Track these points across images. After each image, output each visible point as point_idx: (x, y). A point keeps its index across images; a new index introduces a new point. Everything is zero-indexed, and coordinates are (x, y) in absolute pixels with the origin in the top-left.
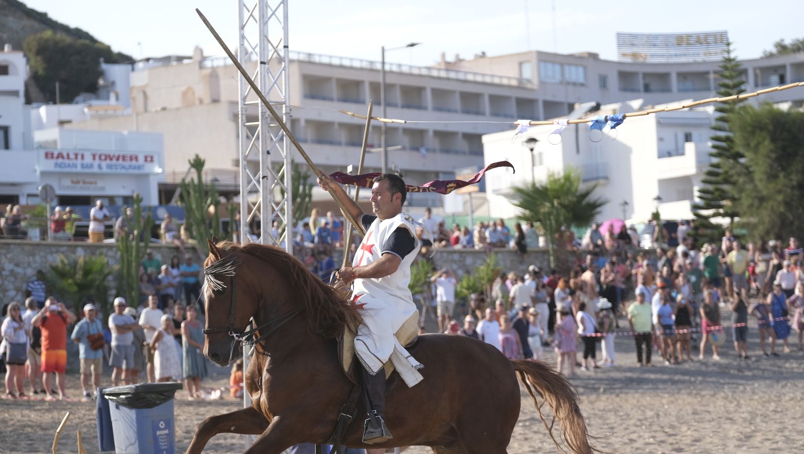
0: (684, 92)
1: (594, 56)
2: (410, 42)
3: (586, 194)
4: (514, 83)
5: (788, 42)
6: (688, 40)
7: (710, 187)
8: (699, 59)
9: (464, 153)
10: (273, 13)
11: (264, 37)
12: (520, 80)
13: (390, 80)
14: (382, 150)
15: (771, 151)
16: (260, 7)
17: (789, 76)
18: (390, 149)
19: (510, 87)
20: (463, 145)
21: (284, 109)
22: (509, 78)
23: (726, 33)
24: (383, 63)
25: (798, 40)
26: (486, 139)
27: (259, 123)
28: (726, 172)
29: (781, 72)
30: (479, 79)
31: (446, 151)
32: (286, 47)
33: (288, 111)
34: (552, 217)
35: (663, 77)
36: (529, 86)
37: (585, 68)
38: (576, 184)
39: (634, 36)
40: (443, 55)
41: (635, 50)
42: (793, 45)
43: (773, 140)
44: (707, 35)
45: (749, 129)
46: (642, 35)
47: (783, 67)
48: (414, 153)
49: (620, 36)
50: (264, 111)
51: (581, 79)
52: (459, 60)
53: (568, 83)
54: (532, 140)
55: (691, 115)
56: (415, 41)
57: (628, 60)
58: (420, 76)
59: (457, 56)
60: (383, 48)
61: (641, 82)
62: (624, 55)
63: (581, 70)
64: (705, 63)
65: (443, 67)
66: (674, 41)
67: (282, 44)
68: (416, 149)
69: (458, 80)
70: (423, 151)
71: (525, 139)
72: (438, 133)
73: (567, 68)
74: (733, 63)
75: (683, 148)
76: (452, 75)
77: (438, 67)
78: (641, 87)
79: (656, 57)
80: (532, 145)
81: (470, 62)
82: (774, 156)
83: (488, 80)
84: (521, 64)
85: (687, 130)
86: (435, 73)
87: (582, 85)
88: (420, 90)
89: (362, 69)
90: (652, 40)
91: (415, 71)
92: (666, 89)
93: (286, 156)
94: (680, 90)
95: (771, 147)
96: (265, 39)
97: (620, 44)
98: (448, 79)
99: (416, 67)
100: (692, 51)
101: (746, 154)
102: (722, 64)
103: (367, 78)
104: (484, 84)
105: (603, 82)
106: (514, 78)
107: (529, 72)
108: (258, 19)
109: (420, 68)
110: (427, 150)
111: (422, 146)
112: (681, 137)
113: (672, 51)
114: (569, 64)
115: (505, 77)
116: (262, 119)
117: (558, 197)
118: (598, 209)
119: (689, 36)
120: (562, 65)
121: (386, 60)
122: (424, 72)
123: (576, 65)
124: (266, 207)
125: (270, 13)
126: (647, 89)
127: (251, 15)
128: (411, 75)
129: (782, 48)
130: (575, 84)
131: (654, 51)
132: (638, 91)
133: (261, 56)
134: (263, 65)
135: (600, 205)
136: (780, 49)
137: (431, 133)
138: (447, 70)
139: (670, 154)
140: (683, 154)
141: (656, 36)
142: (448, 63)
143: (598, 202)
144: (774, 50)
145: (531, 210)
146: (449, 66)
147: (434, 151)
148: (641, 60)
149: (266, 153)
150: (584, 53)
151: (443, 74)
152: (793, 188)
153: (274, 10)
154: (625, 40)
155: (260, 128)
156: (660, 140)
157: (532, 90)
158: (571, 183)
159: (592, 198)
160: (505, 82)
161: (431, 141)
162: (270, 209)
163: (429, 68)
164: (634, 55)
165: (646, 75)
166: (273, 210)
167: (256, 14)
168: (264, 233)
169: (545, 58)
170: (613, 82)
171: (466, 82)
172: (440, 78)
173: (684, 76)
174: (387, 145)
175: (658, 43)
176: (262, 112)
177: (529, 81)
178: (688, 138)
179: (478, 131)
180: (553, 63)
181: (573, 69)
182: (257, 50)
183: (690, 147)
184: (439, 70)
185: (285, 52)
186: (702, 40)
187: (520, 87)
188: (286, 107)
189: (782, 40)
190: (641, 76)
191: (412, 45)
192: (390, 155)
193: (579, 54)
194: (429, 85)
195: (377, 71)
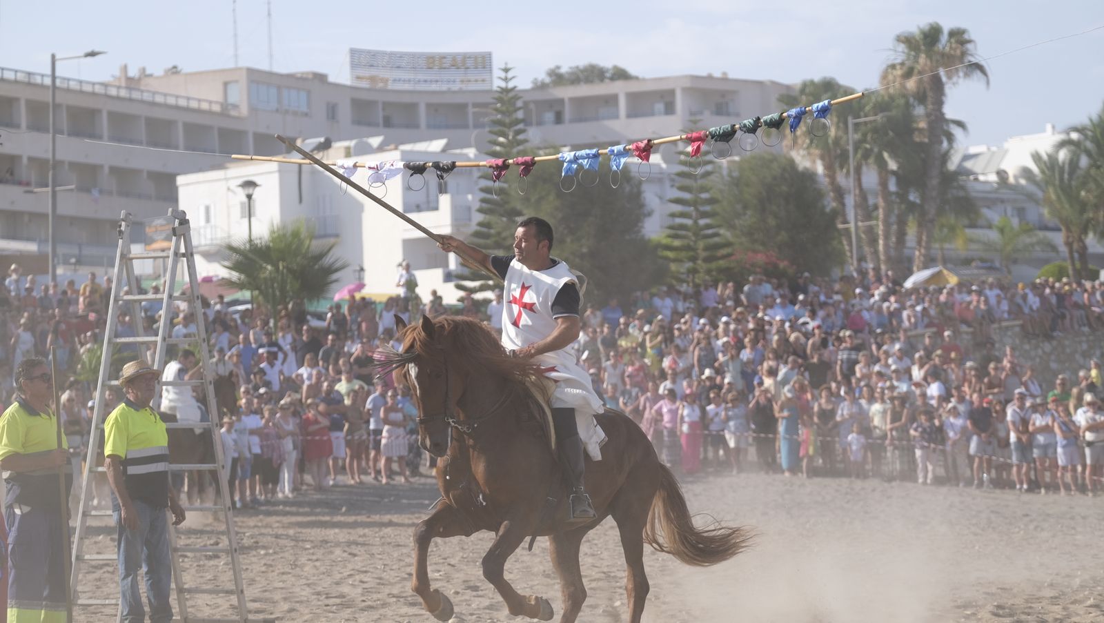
0: (435, 129)
1: (321, 78)
2: (89, 50)
3: (321, 256)
4: (216, 108)
5: (564, 70)
6: (441, 63)
8: (455, 87)
9: (150, 197)
12: (225, 106)
13: (60, 98)
14: (49, 189)
15: (558, 208)
17: (567, 114)
18: (58, 188)
19: (211, 113)
20: (149, 187)
22: (211, 102)
23: (490, 54)
24: (54, 77)
25: (577, 67)
26: (180, 180)
28: (499, 234)
29: (558, 108)
30: (171, 101)
31: (124, 193)
34: (275, 285)
35: (411, 108)
36: (233, 113)
37: (309, 92)
38: (307, 242)
39: (374, 54)
40: (125, 68)
41: (373, 72)
42: (572, 74)
44: (466, 57)
46: (384, 53)
47: (561, 101)
48: (85, 196)
49: (353, 52)
51: (304, 109)
52: (144, 74)
53: (287, 112)
54: (250, 184)
56: (97, 50)
57: (365, 84)
58: (94, 94)
59: (143, 70)
60: (53, 56)
61: (380, 115)
62: (358, 78)
63: (303, 95)
64: (461, 92)
65: (123, 84)
66: (422, 63)
68: (88, 191)
69: (142, 102)
70: (95, 193)
71: (240, 181)
72: (114, 170)
73: (285, 92)
74: (511, 95)
75: (437, 201)
76: (136, 95)
77: (117, 84)
78: (381, 121)
79: (400, 83)
80: (250, 191)
81: (158, 78)
83: (182, 103)
84: (226, 84)
86: (113, 92)
87: (306, 114)
88: (93, 113)
89: (16, 82)
90: (396, 60)
91: (87, 88)
92: (412, 124)
94: (429, 126)
95: (557, 204)
97: (354, 65)
98: (131, 100)
99: (88, 83)
100: (446, 75)
101: (525, 211)
102: (497, 95)
103: (24, 94)
104: (177, 108)
105: (332, 112)
106: (216, 102)
107: (239, 96)
109: (94, 84)
110: (101, 192)
111: (95, 186)
112: (433, 188)
113: (421, 76)
114: (289, 88)
115: (206, 100)
117: (284, 260)
118: (335, 276)
119: (443, 57)
120: (279, 88)
121: (58, 73)
122: (98, 89)
123: (298, 89)
126: (388, 123)
128: (81, 92)
129: (558, 78)
130: (295, 113)
131: (397, 74)
132: (377, 125)
135: (337, 270)
136: (554, 78)
137: (106, 170)
138: (129, 88)
139: (419, 209)
140: (436, 209)
141: (401, 56)
142: (129, 79)
143: (338, 265)
144: (548, 80)
145: (248, 275)
146: (132, 83)
147: (110, 193)
148: (381, 85)
150: (307, 73)
151: (123, 93)
154: (359, 58)
156: (407, 189)
157: (238, 118)
158: (301, 243)
159: (327, 260)
160: (205, 106)
161: (107, 180)
163: (105, 85)
164: (373, 79)
165: (386, 105)
169: (257, 78)
170: (345, 112)
171: (153, 104)
172: (118, 98)
173: (433, 108)
174: (54, 187)
175: (404, 64)
177: (235, 107)
178: (442, 189)
179: (169, 170)
180: (269, 84)
181: (293, 93)
183: (445, 201)
184: (119, 87)
186: (459, 62)
187: (224, 114)
189: (558, 67)
190: (380, 106)
191: (92, 54)
192: (60, 196)
193: (303, 73)
194: (106, 107)
195: (46, 87)
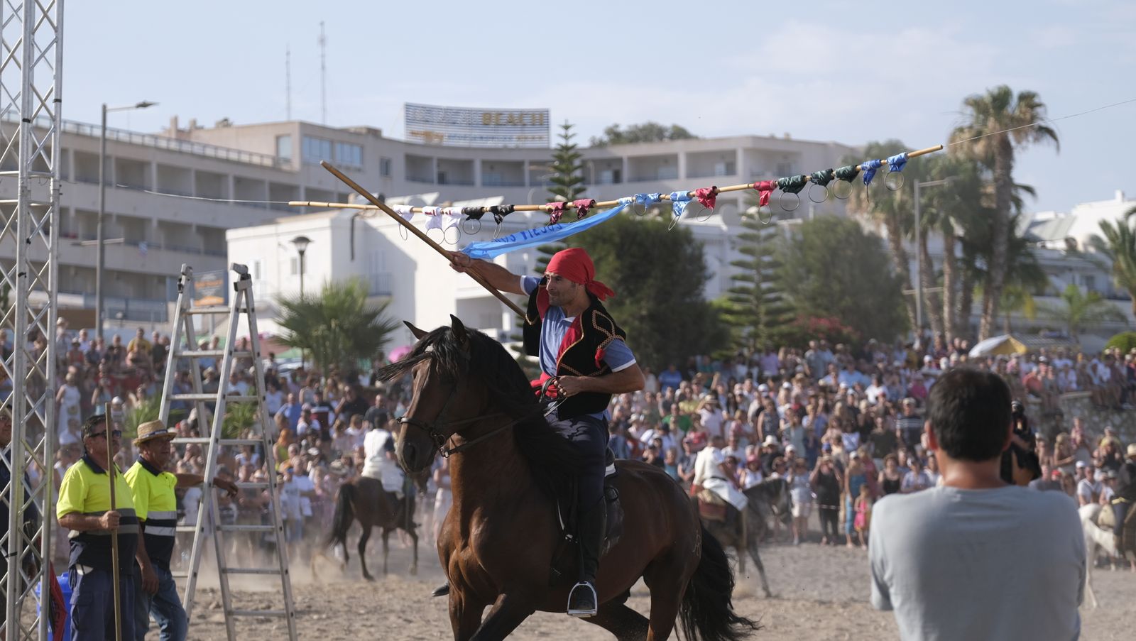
0: (491, 186)
1: (375, 133)
2: (141, 101)
3: (374, 314)
4: (268, 162)
5: (623, 128)
6: (497, 120)
8: (512, 144)
9: (198, 252)
10: (43, 55)
11: (29, 87)
12: (277, 160)
13: (110, 150)
14: (98, 242)
15: (616, 270)
16: (25, 45)
17: (626, 173)
18: (106, 242)
19: (262, 167)
20: (198, 241)
21: (52, 184)
22: (262, 156)
23: (547, 111)
24: (104, 128)
25: (636, 126)
26: (231, 235)
27: (18, 201)
29: (616, 167)
30: (222, 154)
31: (173, 247)
32: (58, 101)
33: (57, 187)
34: (327, 344)
35: (466, 165)
36: (285, 167)
37: (362, 148)
38: (360, 301)
39: (429, 110)
40: (175, 120)
41: (427, 128)
42: (631, 132)
43: (620, 256)
44: (522, 114)
46: (439, 109)
47: (620, 160)
48: (131, 249)
49: (408, 107)
50: (25, 185)
51: (357, 164)
52: (195, 127)
54: (303, 240)
56: (149, 100)
57: (419, 140)
58: (143, 146)
59: (194, 122)
60: (105, 107)
61: (435, 171)
62: (413, 133)
63: (357, 150)
64: (518, 149)
65: (173, 136)
66: (478, 119)
67: (53, 97)
68: (136, 244)
69: (192, 155)
70: (143, 246)
71: (293, 237)
72: (163, 224)
73: (338, 147)
74: (571, 152)
76: (186, 148)
77: (167, 135)
78: (435, 177)
79: (456, 139)
80: (302, 246)
81: (209, 130)
82: (619, 276)
83: (233, 156)
84: (278, 138)
86: (163, 144)
87: (359, 170)
88: (142, 166)
90: (451, 116)
91: (137, 140)
92: (467, 181)
93: (52, 249)
94: (484, 184)
95: (617, 264)
96: (30, 88)
97: (409, 120)
98: (181, 152)
99: (138, 134)
100: (502, 132)
102: (557, 153)
103: (73, 145)
104: (227, 161)
105: (386, 167)
106: (268, 156)
107: (291, 150)
108: (21, 63)
109: (143, 136)
110: (149, 246)
111: (143, 239)
113: (476, 133)
114: (342, 142)
115: (257, 154)
116: (22, 196)
117: (336, 317)
118: (386, 337)
119: (499, 113)
120: (332, 142)
122: (148, 141)
123: (352, 144)
124: (21, 314)
125: (37, 54)
126: (442, 180)
127: (12, 56)
128: (131, 144)
129: (616, 137)
130: (348, 168)
131: (452, 130)
132: (432, 182)
133: (24, 112)
134: (26, 123)
135: (390, 330)
136: (612, 136)
137: (155, 223)
138: (179, 140)
141: (457, 111)
142: (180, 132)
143: (391, 325)
144: (606, 138)
145: (300, 333)
146: (182, 135)
147: (158, 247)
148: (436, 141)
149: (25, 241)
150: (361, 128)
151: (173, 146)
152: (642, 319)
153: (43, 51)
154: (414, 113)
155: (18, 207)
157: (291, 173)
158: (354, 301)
159: (381, 320)
160: (256, 160)
161: (155, 234)
162: (26, 317)
163: (155, 137)
164: (428, 135)
165: (441, 161)
166: (31, 320)
167: (20, 54)
168: (17, 349)
169: (310, 132)
170: (399, 167)
171: (204, 157)
172: (168, 151)
173: (490, 165)
174: (103, 237)
175: (459, 120)
176: (22, 187)
177: (287, 161)
179: (219, 224)
180: (322, 139)
181: (347, 148)
182: (19, 102)
184: (169, 140)
185: (56, 107)
186: (518, 120)
187: (275, 168)
188: (54, 181)
189: (617, 126)
190: (435, 163)
191: (144, 105)
192: (107, 249)
193: (356, 128)
194: (156, 159)
195: (93, 138)
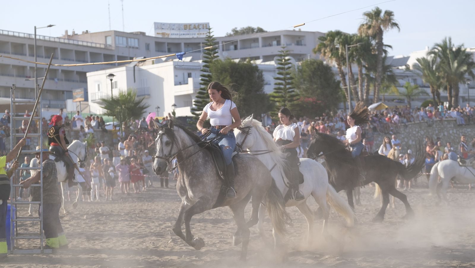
0: (188, 53)
1: (143, 34)
3: (139, 102)
4: (103, 46)
5: (239, 29)
6: (190, 27)
7: (200, 100)
8: (195, 36)
9: (77, 81)
12: (106, 45)
13: (39, 44)
14: (35, 79)
17: (239, 46)
18: (38, 78)
19: (100, 48)
20: (77, 77)
22: (100, 44)
23: (209, 23)
24: (35, 35)
25: (244, 28)
26: (88, 74)
29: (235, 44)
30: (85, 44)
31: (68, 80)
34: (121, 114)
35: (178, 45)
36: (110, 48)
37: (138, 39)
38: (134, 97)
39: (163, 24)
40: (67, 32)
41: (164, 31)
42: (241, 30)
43: (231, 77)
44: (199, 25)
45: (219, 71)
46: (167, 24)
47: (236, 41)
48: (52, 81)
49: (155, 23)
51: (137, 46)
52: (75, 35)
53: (130, 47)
54: (111, 75)
55: (191, 64)
56: (52, 24)
57: (160, 36)
58: (55, 42)
59: (74, 32)
60: (35, 27)
61: (166, 47)
62: (158, 34)
63: (136, 41)
64: (197, 38)
65: (66, 38)
66: (183, 27)
68: (53, 79)
69: (74, 44)
70: (56, 80)
71: (108, 75)
72: (63, 71)
73: (129, 40)
74: (212, 39)
75: (187, 81)
76: (71, 42)
77: (64, 38)
78: (167, 50)
79: (174, 35)
80: (111, 78)
81: (80, 35)
83: (89, 45)
84: (106, 37)
85: (190, 72)
86: (62, 41)
87: (137, 48)
88: (55, 49)
89: (24, 38)
90: (172, 26)
91: (52, 40)
95: (230, 80)
97: (156, 28)
98: (69, 44)
99: (53, 37)
100: (192, 32)
102: (206, 39)
103: (27, 43)
104: (87, 46)
105: (148, 47)
106: (103, 44)
107: (110, 41)
109: (55, 38)
110: (58, 80)
111: (56, 77)
112: (186, 75)
113: (182, 33)
114: (131, 38)
115: (98, 44)
117: (124, 104)
118: (145, 110)
119: (190, 25)
120: (127, 38)
121: (37, 34)
122: (57, 40)
123: (134, 38)
126: (169, 51)
128: (50, 41)
129: (236, 32)
130: (133, 48)
131: (173, 32)
132: (165, 52)
135: (146, 108)
136: (234, 32)
137: (60, 71)
138: (69, 39)
139: (180, 84)
140: (187, 84)
141: (174, 25)
143: (145, 106)
144: (232, 33)
145: (111, 110)
146: (69, 37)
147: (62, 80)
148: (166, 36)
150: (138, 32)
151: (66, 41)
152: (241, 100)
154: (158, 26)
156: (176, 76)
157: (111, 50)
158: (131, 97)
159: (142, 104)
160: (98, 46)
161: (60, 75)
163: (59, 38)
164: (163, 34)
165: (169, 44)
169: (118, 34)
170: (153, 47)
171: (78, 45)
172: (64, 43)
173: (187, 45)
175: (175, 28)
177: (110, 46)
178: (189, 76)
179: (84, 71)
180: (123, 37)
181: (133, 40)
183: (190, 80)
186: (197, 27)
187: (105, 49)
189: (236, 28)
190: (166, 44)
191: (50, 26)
192: (39, 81)
193: (136, 32)
194: (60, 47)
195: (32, 39)
